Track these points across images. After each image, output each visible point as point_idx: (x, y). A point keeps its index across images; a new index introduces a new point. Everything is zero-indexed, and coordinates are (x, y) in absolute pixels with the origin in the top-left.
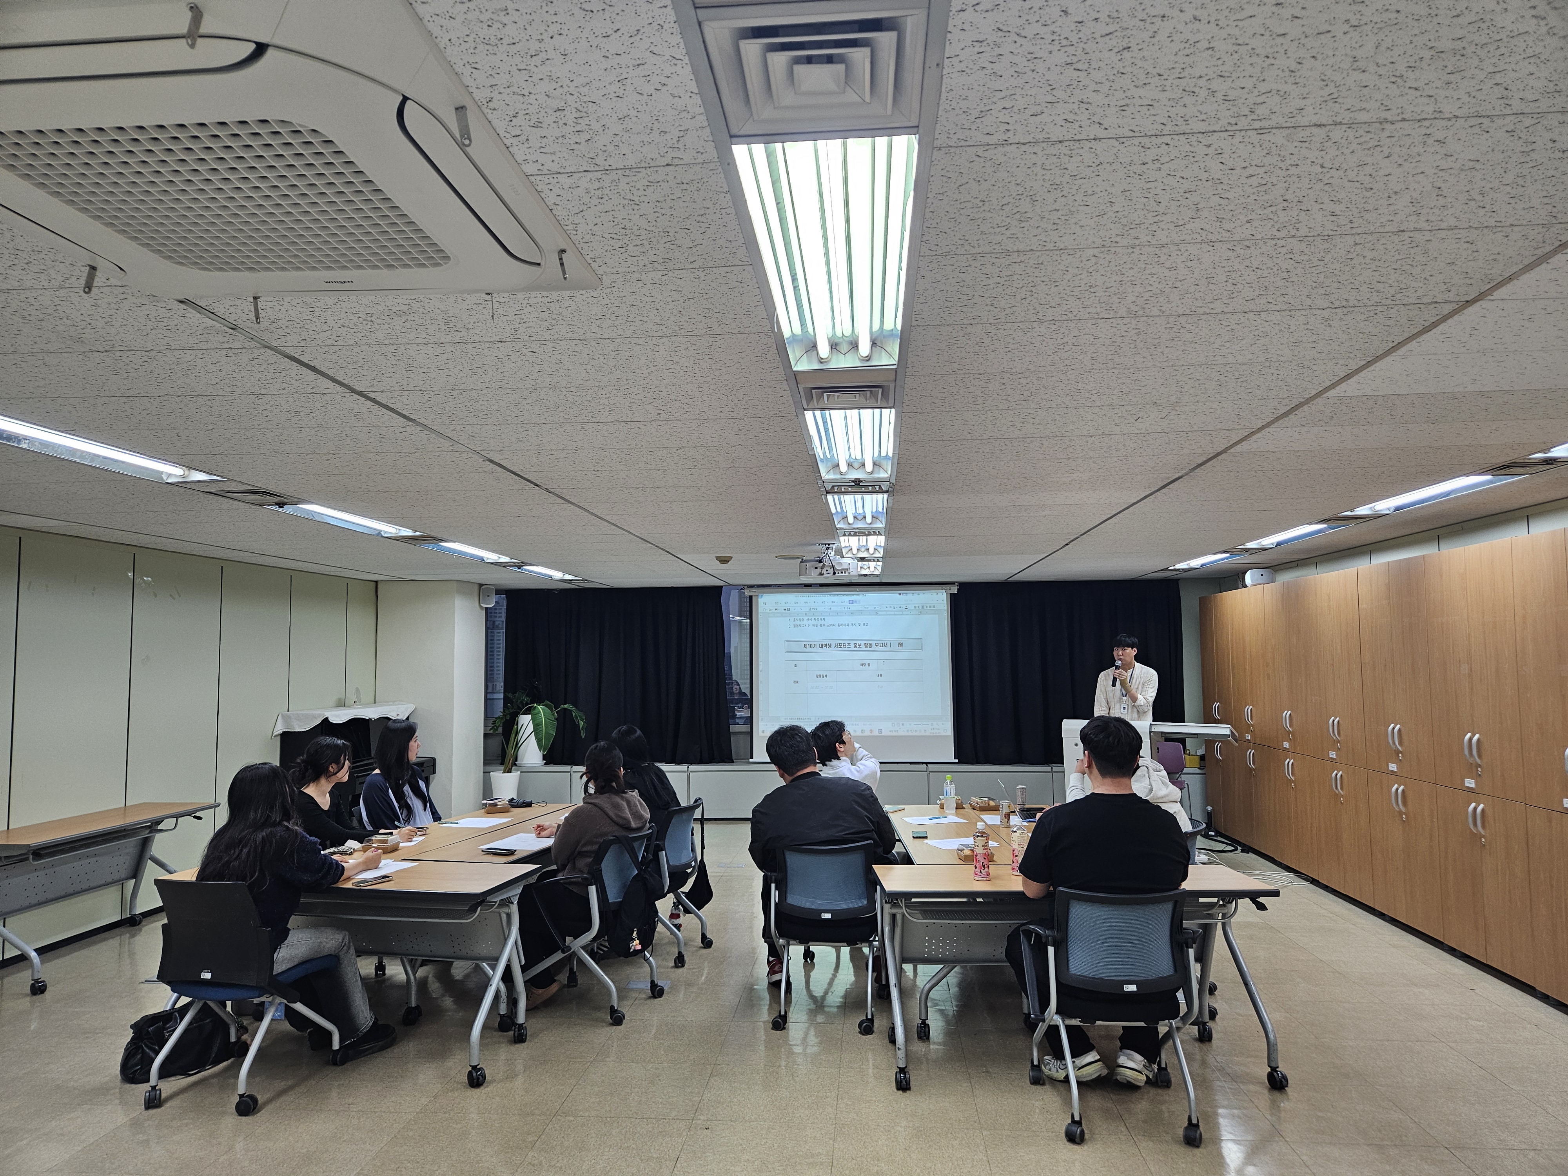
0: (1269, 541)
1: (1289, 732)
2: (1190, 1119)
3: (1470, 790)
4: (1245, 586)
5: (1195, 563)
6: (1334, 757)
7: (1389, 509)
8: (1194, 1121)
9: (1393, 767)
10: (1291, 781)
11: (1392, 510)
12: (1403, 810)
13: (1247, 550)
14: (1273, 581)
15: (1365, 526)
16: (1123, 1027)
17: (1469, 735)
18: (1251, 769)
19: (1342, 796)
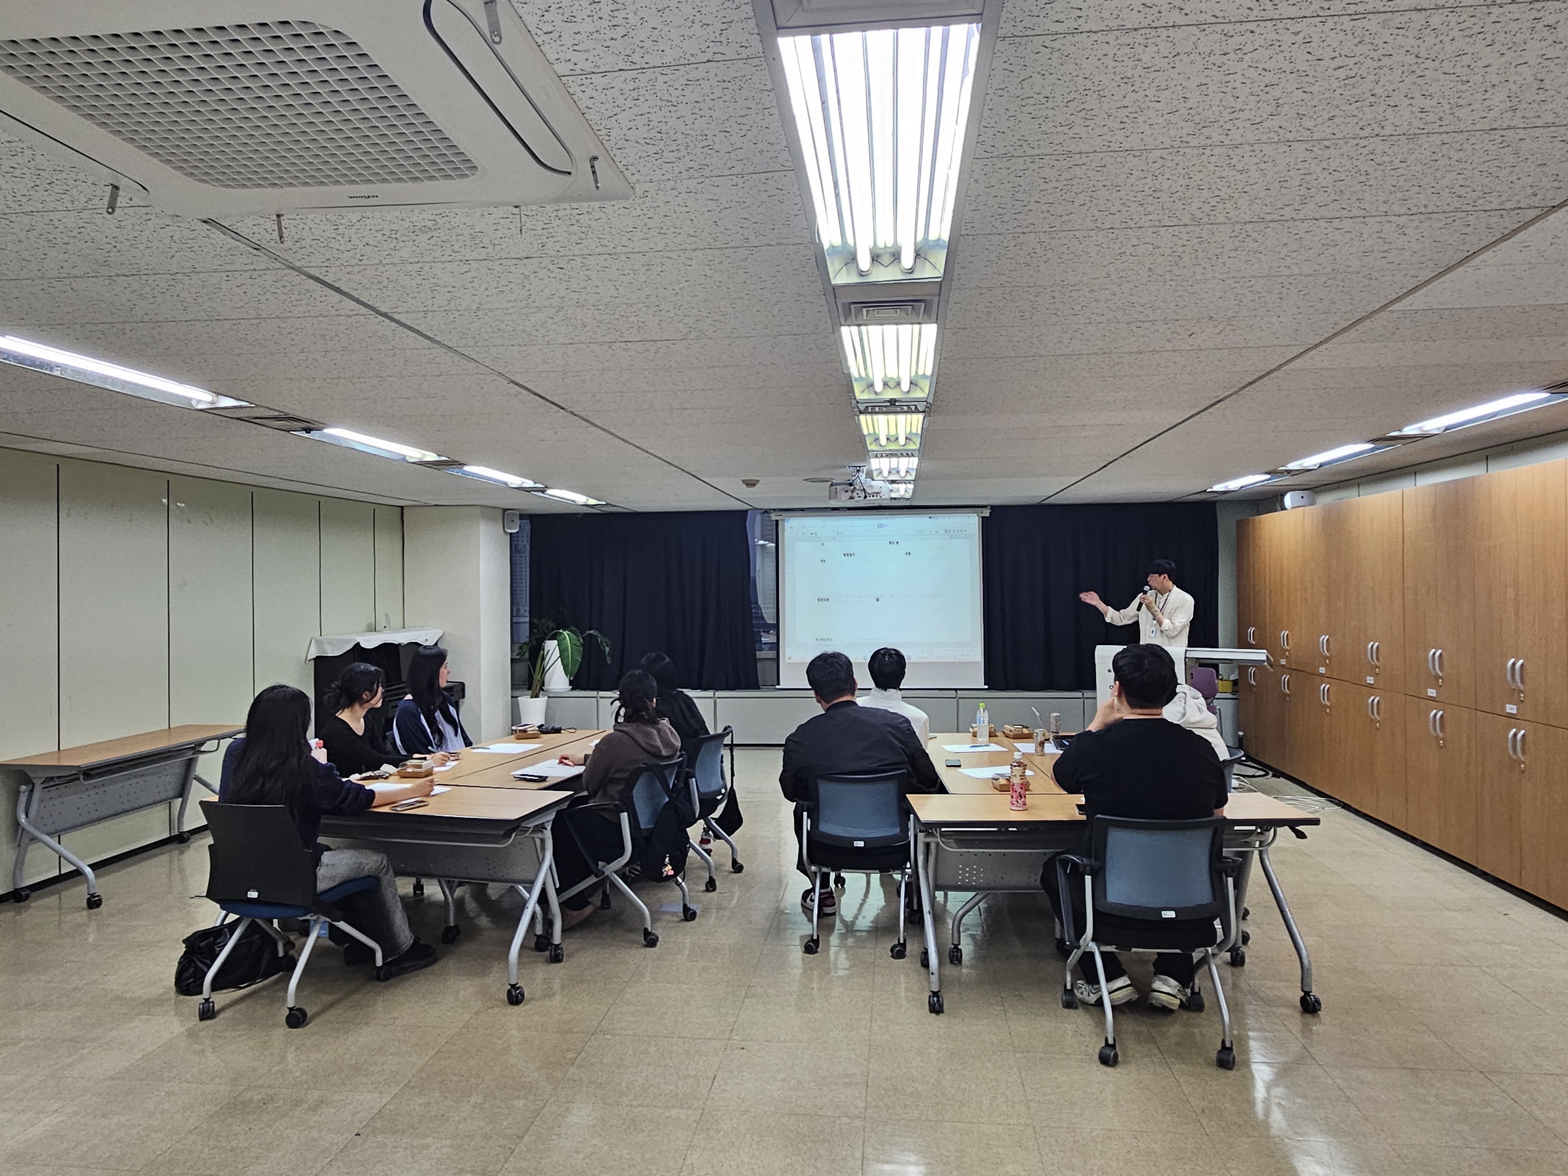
0: (1311, 462)
1: (1326, 657)
2: (1223, 1042)
3: (1510, 716)
4: (1283, 508)
5: (1234, 485)
6: (1372, 682)
7: (1439, 429)
8: (1228, 1045)
9: (1432, 693)
10: (1326, 706)
11: (1442, 429)
12: (1441, 735)
13: (1289, 472)
14: (1312, 504)
15: (1412, 447)
16: (1158, 953)
17: (1512, 660)
18: (1285, 695)
19: (1378, 722)
